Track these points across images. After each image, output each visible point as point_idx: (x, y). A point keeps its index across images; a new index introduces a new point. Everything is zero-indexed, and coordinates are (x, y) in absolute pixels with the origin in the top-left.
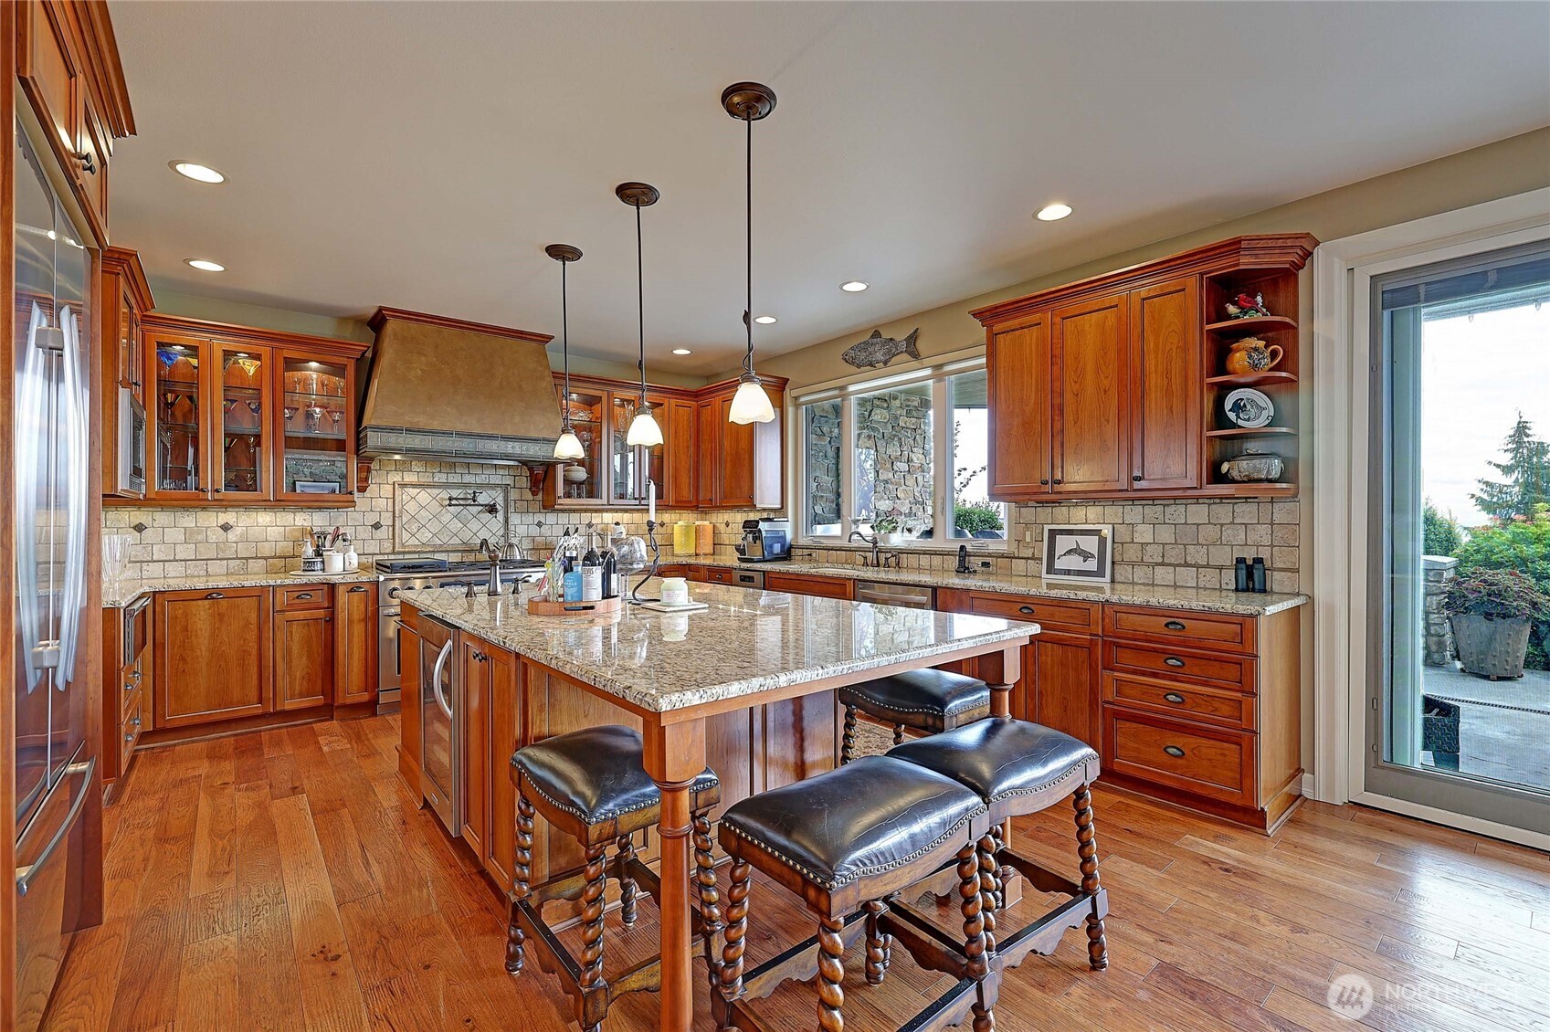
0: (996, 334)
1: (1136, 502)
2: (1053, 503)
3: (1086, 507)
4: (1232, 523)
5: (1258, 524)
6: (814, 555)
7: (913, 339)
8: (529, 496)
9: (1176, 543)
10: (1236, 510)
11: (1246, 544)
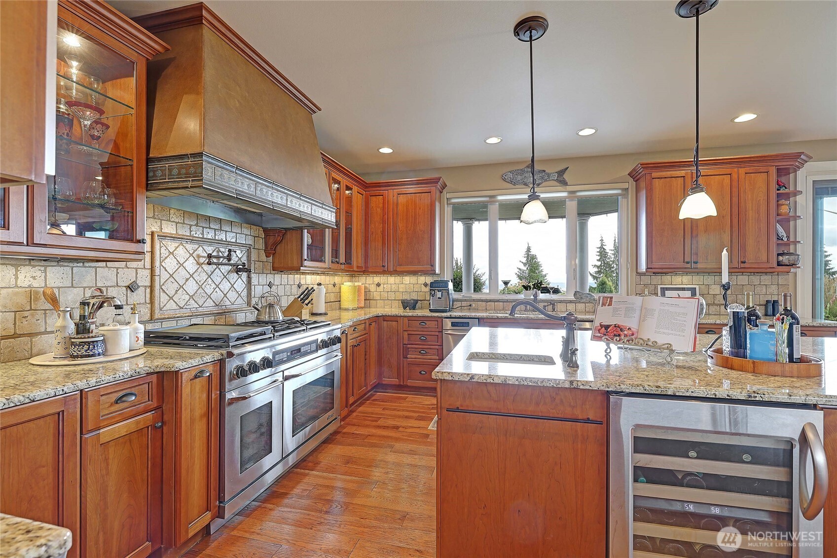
0: (653, 179)
1: (710, 274)
2: (661, 273)
3: (682, 276)
4: (760, 284)
5: (772, 285)
6: (474, 305)
7: (561, 173)
8: (264, 258)
9: (732, 294)
10: (762, 279)
11: (766, 294)
